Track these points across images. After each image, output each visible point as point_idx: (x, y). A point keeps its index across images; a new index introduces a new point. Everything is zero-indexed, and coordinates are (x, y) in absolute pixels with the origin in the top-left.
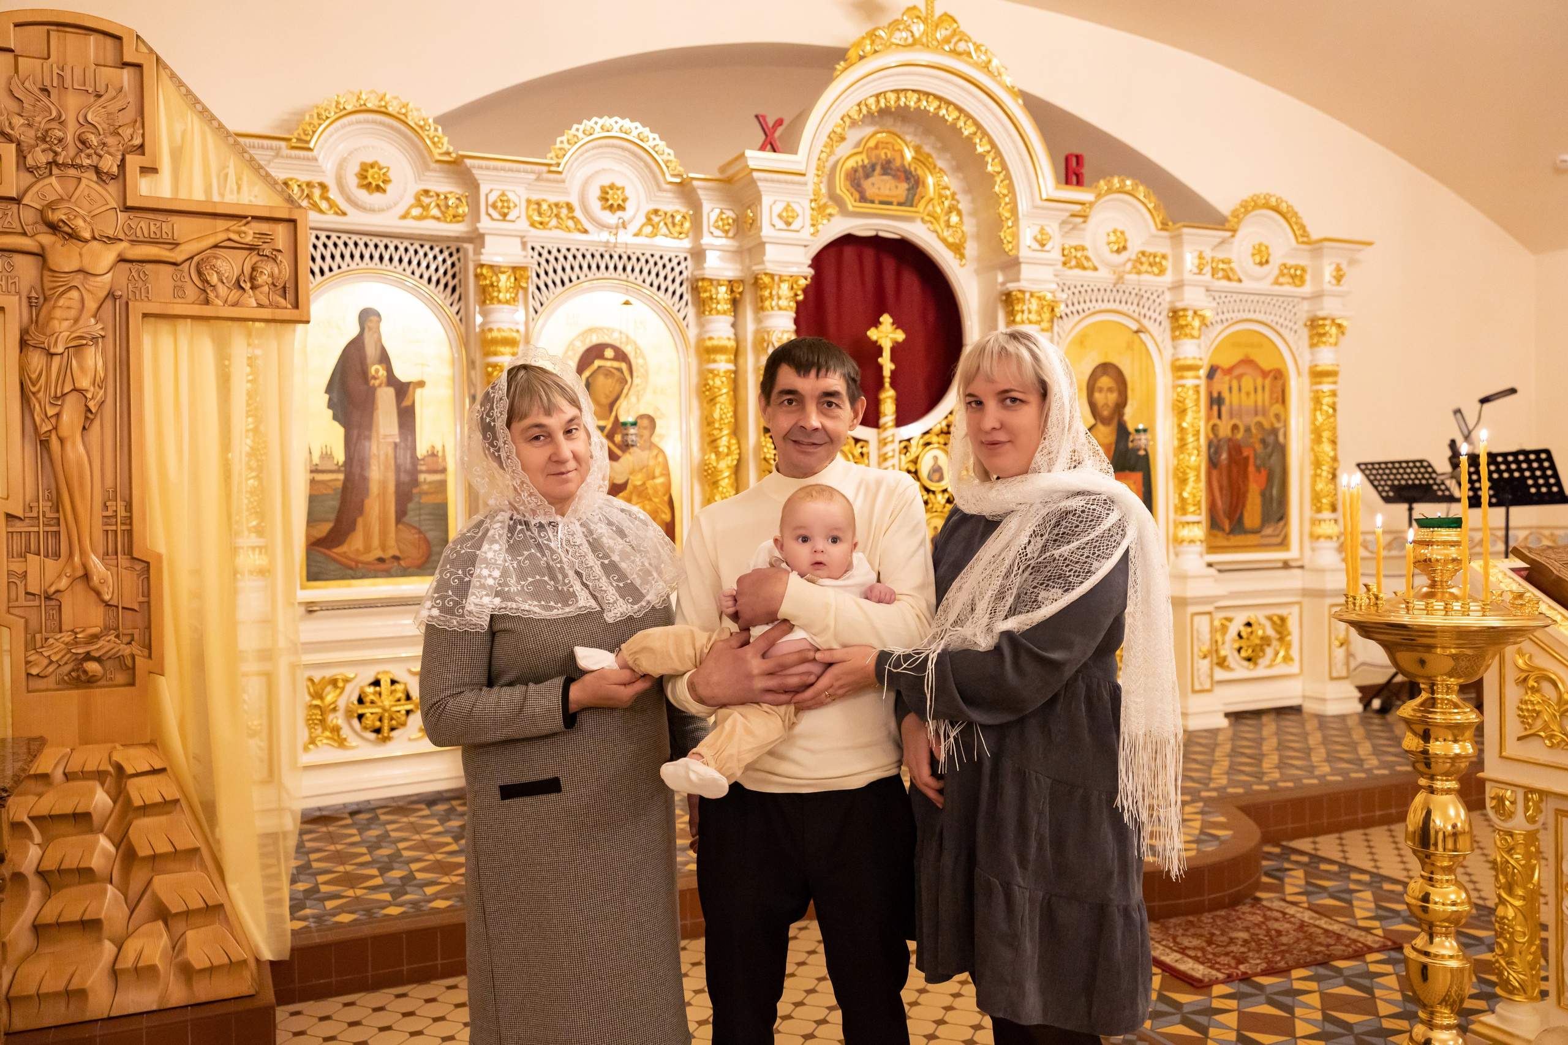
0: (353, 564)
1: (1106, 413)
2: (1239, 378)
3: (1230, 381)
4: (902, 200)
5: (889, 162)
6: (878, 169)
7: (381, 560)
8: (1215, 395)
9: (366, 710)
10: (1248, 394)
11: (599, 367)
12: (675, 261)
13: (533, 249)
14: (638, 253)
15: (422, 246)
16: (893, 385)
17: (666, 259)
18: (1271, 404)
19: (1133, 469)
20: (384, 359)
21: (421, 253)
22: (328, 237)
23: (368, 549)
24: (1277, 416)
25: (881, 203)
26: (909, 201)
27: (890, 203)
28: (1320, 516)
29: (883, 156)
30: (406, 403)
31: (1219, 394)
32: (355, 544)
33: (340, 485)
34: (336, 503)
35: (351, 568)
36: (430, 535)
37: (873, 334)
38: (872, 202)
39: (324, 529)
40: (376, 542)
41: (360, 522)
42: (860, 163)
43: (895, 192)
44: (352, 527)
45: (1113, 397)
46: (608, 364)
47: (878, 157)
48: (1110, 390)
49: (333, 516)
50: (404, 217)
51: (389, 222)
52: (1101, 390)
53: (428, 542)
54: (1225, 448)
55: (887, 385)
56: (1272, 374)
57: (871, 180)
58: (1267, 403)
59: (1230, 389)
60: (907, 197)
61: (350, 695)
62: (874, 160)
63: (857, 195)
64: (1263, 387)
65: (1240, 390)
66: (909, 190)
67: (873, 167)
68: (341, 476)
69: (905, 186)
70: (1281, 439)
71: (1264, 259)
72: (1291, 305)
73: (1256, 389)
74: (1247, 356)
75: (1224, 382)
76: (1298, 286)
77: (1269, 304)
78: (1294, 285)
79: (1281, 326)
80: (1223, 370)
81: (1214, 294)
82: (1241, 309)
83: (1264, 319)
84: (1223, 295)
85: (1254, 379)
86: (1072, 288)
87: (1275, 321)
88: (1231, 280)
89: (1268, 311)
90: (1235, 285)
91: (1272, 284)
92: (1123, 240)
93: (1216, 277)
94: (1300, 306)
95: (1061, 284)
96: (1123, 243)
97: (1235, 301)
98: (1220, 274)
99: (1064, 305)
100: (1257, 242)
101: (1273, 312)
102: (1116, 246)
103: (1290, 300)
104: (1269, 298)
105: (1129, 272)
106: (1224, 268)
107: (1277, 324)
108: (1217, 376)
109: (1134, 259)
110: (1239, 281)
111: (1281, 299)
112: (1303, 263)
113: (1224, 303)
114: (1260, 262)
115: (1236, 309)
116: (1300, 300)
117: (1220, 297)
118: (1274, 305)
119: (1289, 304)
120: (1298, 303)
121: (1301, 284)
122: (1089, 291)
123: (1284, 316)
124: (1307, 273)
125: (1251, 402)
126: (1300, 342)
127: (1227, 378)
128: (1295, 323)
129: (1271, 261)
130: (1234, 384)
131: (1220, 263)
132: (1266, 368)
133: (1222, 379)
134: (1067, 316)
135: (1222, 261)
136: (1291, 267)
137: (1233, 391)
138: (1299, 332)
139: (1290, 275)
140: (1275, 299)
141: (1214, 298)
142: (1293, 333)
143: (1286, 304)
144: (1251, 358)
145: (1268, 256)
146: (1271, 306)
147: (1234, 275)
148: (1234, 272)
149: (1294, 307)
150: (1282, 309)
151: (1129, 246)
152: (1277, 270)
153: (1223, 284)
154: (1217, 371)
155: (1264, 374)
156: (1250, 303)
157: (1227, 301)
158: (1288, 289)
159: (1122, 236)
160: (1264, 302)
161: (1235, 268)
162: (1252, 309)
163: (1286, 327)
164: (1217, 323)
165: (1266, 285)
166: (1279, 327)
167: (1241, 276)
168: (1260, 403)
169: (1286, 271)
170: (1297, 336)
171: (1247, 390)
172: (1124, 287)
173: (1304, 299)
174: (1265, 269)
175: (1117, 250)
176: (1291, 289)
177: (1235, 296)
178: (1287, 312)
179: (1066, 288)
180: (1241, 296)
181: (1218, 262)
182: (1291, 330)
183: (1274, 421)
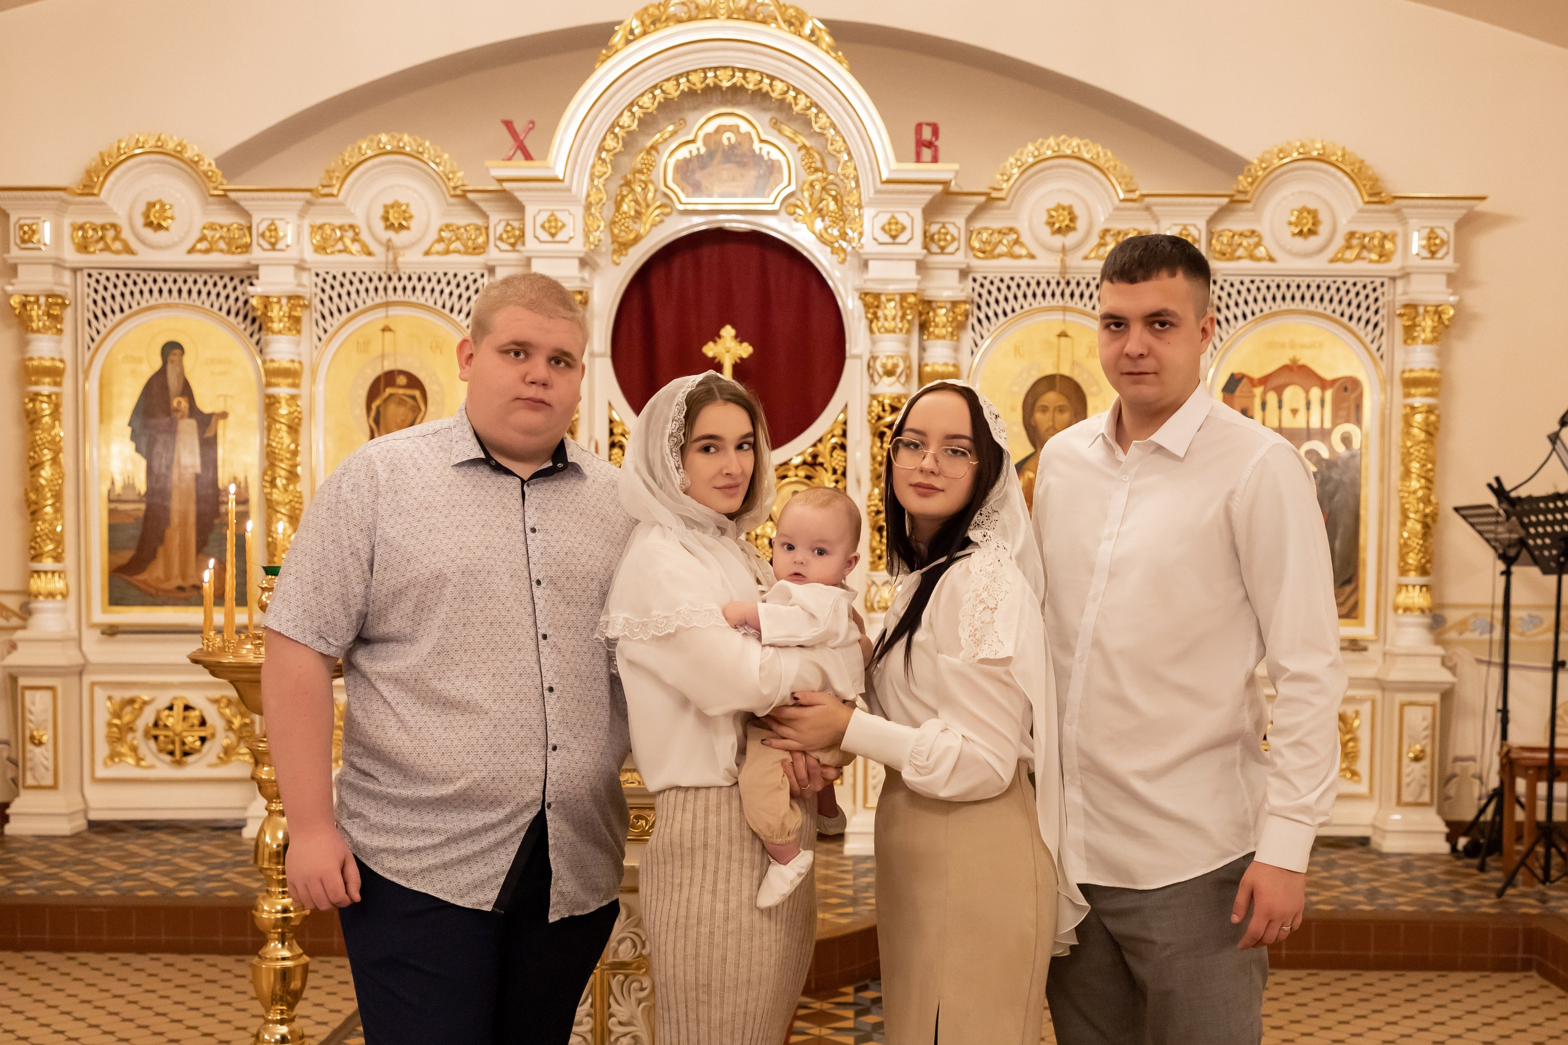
0: (153, 591)
2: (1279, 390)
3: (1265, 393)
4: (749, 190)
5: (732, 147)
6: (719, 157)
7: (181, 589)
9: (160, 733)
10: (1294, 412)
11: (391, 395)
12: (470, 279)
13: (317, 275)
14: (430, 272)
15: (222, 278)
17: (460, 278)
18: (1334, 424)
20: (187, 390)
21: (220, 284)
22: (128, 276)
23: (168, 578)
24: (1346, 441)
25: (722, 196)
26: (759, 191)
27: (734, 196)
28: (1404, 580)
29: (725, 142)
30: (209, 434)
32: (155, 573)
33: (141, 514)
34: (136, 532)
35: (151, 595)
37: (710, 350)
38: (710, 196)
39: (126, 556)
40: (176, 570)
41: (161, 551)
42: (695, 152)
43: (740, 182)
44: (153, 556)
45: (1064, 419)
46: (401, 391)
47: (719, 143)
48: (1062, 410)
49: (134, 544)
50: (191, 251)
51: (178, 257)
52: (1045, 409)
56: (1337, 385)
57: (709, 170)
58: (1327, 425)
59: (1264, 405)
60: (756, 187)
61: (147, 718)
62: (713, 147)
63: (689, 190)
64: (1322, 403)
65: (1280, 407)
66: (759, 178)
67: (712, 156)
68: (143, 506)
69: (754, 174)
70: (1351, 473)
71: (1305, 229)
72: (1370, 288)
73: (1308, 405)
74: (1294, 361)
75: (1253, 396)
76: (1378, 262)
77: (1328, 288)
78: (1371, 261)
79: (1351, 318)
80: (1251, 380)
81: (1230, 279)
82: (1279, 296)
83: (1320, 309)
84: (1247, 280)
85: (1307, 392)
86: (997, 282)
87: (1339, 311)
88: (1259, 259)
89: (1327, 298)
90: (1266, 265)
91: (1332, 261)
92: (1068, 218)
93: (1233, 258)
94: (1385, 288)
95: (980, 279)
96: (1067, 222)
97: (1268, 288)
98: (1240, 252)
99: (983, 304)
100: (1299, 206)
101: (1336, 299)
102: (1057, 226)
103: (1368, 280)
104: (1329, 281)
105: (1086, 258)
106: (1245, 243)
107: (1342, 315)
108: (1243, 386)
109: (1095, 240)
110: (1271, 259)
111: (1350, 281)
112: (1387, 229)
113: (1249, 290)
114: (1301, 233)
115: (1269, 297)
116: (1386, 280)
117: (1242, 283)
118: (1338, 290)
119: (1365, 287)
120: (1382, 284)
121: (1383, 259)
122: (1023, 284)
123: (1355, 303)
124: (1394, 243)
125: (1300, 422)
126: (1384, 338)
127: (1258, 391)
128: (1376, 312)
129: (1324, 230)
130: (1272, 398)
131: (1236, 237)
132: (1328, 375)
133: (1252, 392)
134: (988, 318)
135: (1241, 235)
136: (1365, 236)
137: (1268, 407)
138: (1382, 325)
139: (1364, 247)
140: (1340, 280)
141: (1232, 285)
142: (1371, 326)
143: (1359, 287)
144: (1301, 362)
145: (1314, 224)
146: (1333, 290)
147: (1261, 251)
148: (1262, 249)
149: (1374, 290)
150: (1352, 294)
151: (1081, 224)
152: (1339, 241)
153: (1246, 264)
154: (1245, 381)
155: (1324, 384)
156: (1293, 288)
157: (1253, 288)
158: (1361, 266)
159: (1066, 213)
160: (1318, 287)
161: (1264, 242)
162: (1298, 296)
163: (1359, 319)
164: (1236, 318)
165: (1320, 264)
166: (1345, 319)
167: (1275, 253)
168: (1315, 424)
169: (1355, 242)
170: (1378, 331)
171: (1295, 406)
172: (1078, 277)
173: (1393, 279)
174: (1313, 242)
175: (1059, 231)
176: (1366, 266)
177: (1267, 280)
178: (1362, 297)
179: (987, 283)
180: (1277, 280)
181: (1233, 236)
182: (1368, 322)
183: (1341, 449)
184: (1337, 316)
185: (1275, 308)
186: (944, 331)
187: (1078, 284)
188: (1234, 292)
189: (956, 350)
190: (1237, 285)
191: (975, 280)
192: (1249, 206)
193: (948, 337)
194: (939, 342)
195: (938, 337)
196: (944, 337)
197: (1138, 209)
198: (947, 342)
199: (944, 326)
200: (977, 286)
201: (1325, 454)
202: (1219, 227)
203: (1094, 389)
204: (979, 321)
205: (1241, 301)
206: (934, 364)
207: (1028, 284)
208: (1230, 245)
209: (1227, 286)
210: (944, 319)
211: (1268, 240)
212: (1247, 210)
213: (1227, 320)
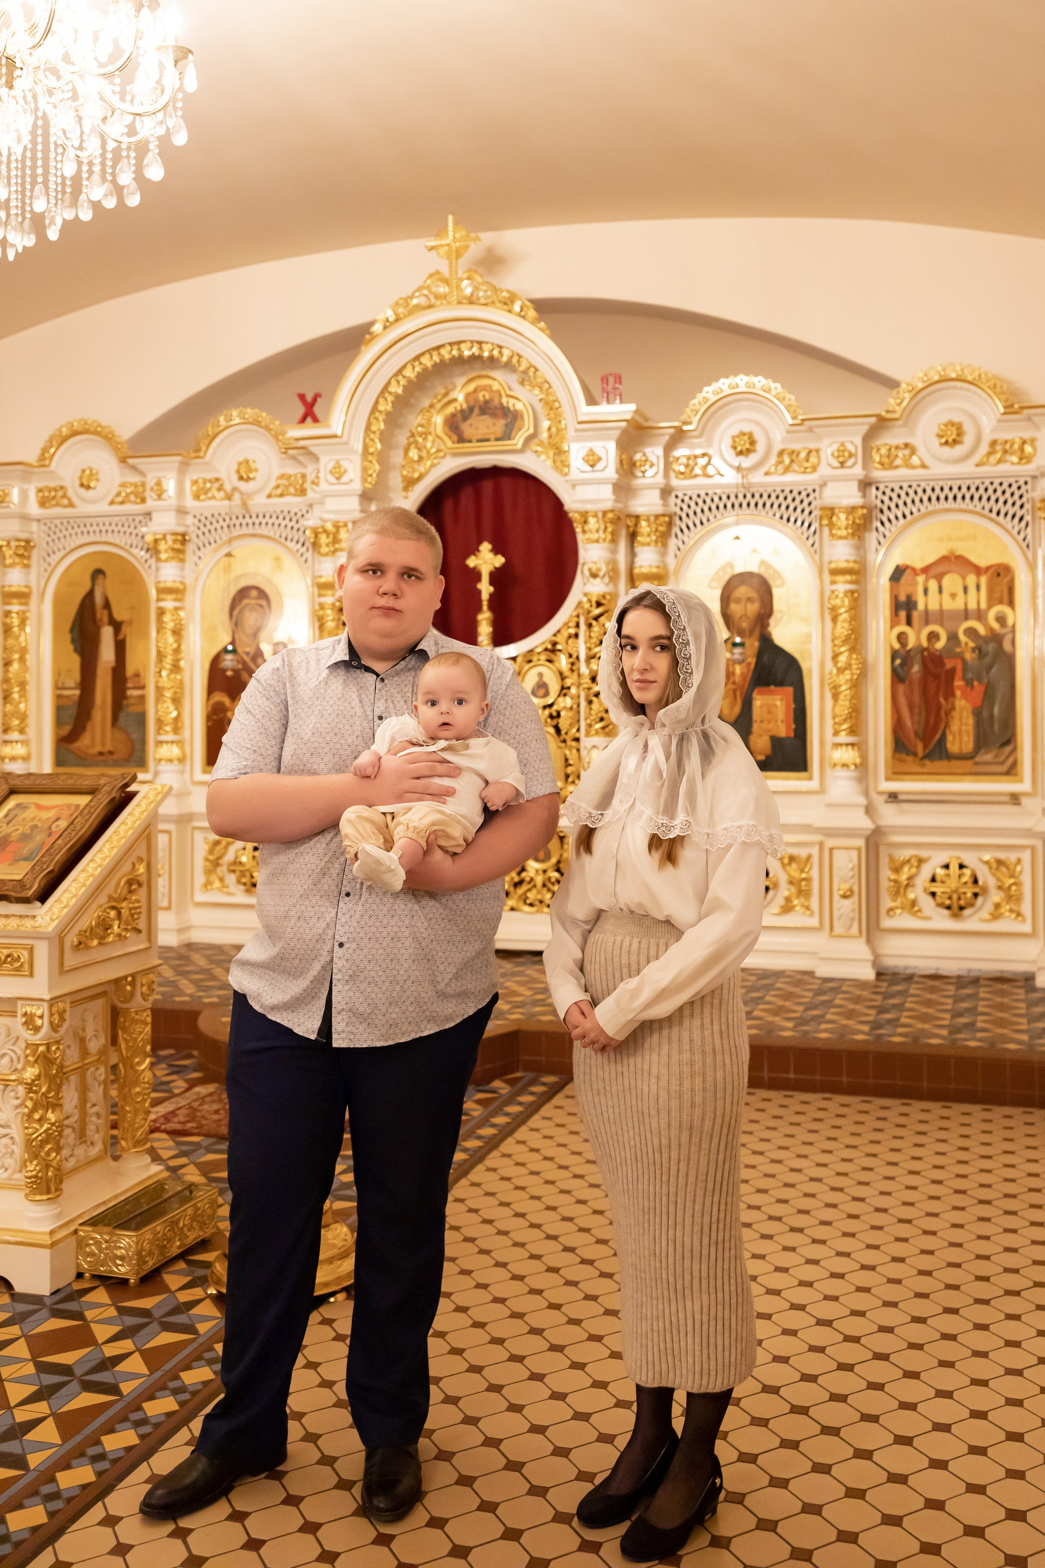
1: (745, 625)
2: (939, 578)
3: (927, 580)
4: (499, 435)
5: (486, 402)
6: (476, 411)
7: (101, 755)
8: (903, 598)
10: (953, 596)
11: (246, 605)
14: (270, 511)
16: (491, 607)
17: (291, 513)
18: (990, 606)
19: (780, 683)
20: (107, 605)
23: (93, 746)
24: (1001, 619)
25: (479, 441)
26: (507, 435)
27: (488, 440)
29: (481, 398)
30: (121, 636)
31: (909, 597)
32: (85, 742)
33: (77, 698)
36: (134, 736)
37: (471, 562)
38: (470, 441)
40: (98, 741)
41: (89, 725)
42: (459, 408)
43: (492, 429)
44: (84, 729)
45: (753, 608)
47: (476, 400)
48: (749, 600)
49: (72, 720)
52: (738, 601)
53: (132, 741)
54: (918, 658)
55: (485, 607)
56: (991, 571)
57: (469, 422)
58: (983, 605)
59: (926, 591)
60: (505, 432)
62: (472, 403)
63: (455, 438)
64: (978, 588)
65: (941, 591)
66: (506, 425)
67: (471, 409)
68: (78, 692)
69: (502, 422)
70: (1007, 646)
71: (950, 440)
72: (1015, 486)
73: (965, 590)
74: (952, 553)
75: (916, 584)
76: (1019, 463)
77: (977, 489)
78: (1012, 463)
79: (998, 513)
80: (914, 570)
81: (891, 485)
82: (934, 498)
83: (971, 507)
84: (905, 486)
85: (964, 578)
86: (695, 497)
87: (987, 508)
88: (913, 467)
89: (976, 497)
90: (921, 472)
91: (978, 465)
92: (748, 442)
93: (892, 466)
94: (1029, 486)
95: (680, 495)
96: (747, 446)
97: (924, 491)
98: (898, 462)
99: (684, 516)
100: (945, 420)
101: (985, 497)
102: (739, 448)
103: (1012, 480)
104: (977, 482)
105: (767, 474)
106: (900, 454)
107: (991, 511)
108: (907, 576)
109: (773, 460)
110: (924, 466)
111: (997, 482)
112: (1027, 435)
113: (907, 494)
114: (947, 443)
115: (925, 499)
116: (1029, 480)
117: (901, 488)
118: (986, 490)
119: (1010, 486)
120: (1026, 483)
121: (1024, 461)
122: (716, 499)
123: (1001, 500)
124: (1034, 448)
125: (958, 604)
126: (1029, 529)
127: (921, 579)
128: (1022, 506)
129: (969, 439)
130: (933, 585)
131: (893, 450)
132: (983, 563)
133: (914, 580)
134: (688, 527)
135: (897, 448)
136: (1006, 442)
137: (930, 592)
138: (1028, 518)
139: (1005, 452)
140: (987, 482)
141: (892, 490)
142: (1017, 519)
143: (1005, 486)
144: (958, 553)
145: (958, 435)
146: (982, 490)
147: (915, 460)
148: (914, 458)
149: (1019, 488)
150: (999, 493)
151: (761, 447)
152: (984, 448)
153: (903, 472)
154: (908, 571)
155: (978, 571)
156: (946, 490)
157: (911, 492)
158: (1004, 468)
159: (746, 438)
160: (969, 488)
161: (918, 453)
162: (951, 496)
163: (1006, 514)
164: (897, 518)
165: (968, 468)
166: (994, 515)
167: (928, 461)
168: (972, 605)
169: (998, 448)
170: (1023, 523)
171: (953, 590)
172: (761, 490)
173: (1034, 477)
174: (959, 450)
175: (741, 453)
176: (1011, 468)
177: (923, 484)
178: (1008, 495)
179: (687, 499)
180: (932, 484)
181: (890, 450)
182: (1014, 516)
183: (996, 626)
184: (986, 512)
185: (931, 508)
186: (648, 540)
187: (761, 496)
188: (894, 496)
189: (663, 554)
190: (897, 490)
191: (677, 497)
192: (900, 423)
193: (653, 544)
194: (646, 548)
195: (644, 544)
196: (648, 544)
197: (806, 431)
198: (652, 548)
199: (649, 535)
200: (679, 501)
201: (982, 631)
202: (879, 442)
203: (779, 582)
204: (682, 531)
205: (901, 503)
206: (641, 567)
207: (720, 498)
208: (889, 456)
209: (888, 491)
210: (648, 529)
211: (922, 451)
212: (900, 426)
213: (889, 520)
